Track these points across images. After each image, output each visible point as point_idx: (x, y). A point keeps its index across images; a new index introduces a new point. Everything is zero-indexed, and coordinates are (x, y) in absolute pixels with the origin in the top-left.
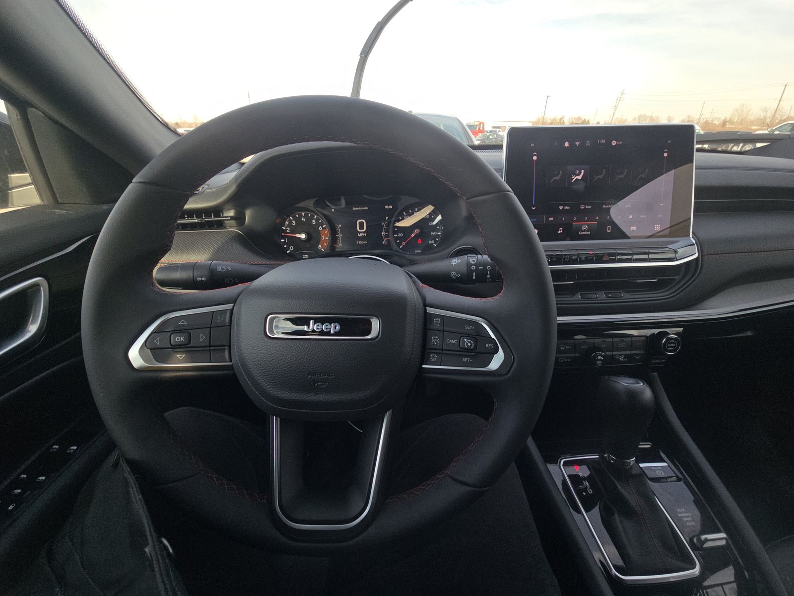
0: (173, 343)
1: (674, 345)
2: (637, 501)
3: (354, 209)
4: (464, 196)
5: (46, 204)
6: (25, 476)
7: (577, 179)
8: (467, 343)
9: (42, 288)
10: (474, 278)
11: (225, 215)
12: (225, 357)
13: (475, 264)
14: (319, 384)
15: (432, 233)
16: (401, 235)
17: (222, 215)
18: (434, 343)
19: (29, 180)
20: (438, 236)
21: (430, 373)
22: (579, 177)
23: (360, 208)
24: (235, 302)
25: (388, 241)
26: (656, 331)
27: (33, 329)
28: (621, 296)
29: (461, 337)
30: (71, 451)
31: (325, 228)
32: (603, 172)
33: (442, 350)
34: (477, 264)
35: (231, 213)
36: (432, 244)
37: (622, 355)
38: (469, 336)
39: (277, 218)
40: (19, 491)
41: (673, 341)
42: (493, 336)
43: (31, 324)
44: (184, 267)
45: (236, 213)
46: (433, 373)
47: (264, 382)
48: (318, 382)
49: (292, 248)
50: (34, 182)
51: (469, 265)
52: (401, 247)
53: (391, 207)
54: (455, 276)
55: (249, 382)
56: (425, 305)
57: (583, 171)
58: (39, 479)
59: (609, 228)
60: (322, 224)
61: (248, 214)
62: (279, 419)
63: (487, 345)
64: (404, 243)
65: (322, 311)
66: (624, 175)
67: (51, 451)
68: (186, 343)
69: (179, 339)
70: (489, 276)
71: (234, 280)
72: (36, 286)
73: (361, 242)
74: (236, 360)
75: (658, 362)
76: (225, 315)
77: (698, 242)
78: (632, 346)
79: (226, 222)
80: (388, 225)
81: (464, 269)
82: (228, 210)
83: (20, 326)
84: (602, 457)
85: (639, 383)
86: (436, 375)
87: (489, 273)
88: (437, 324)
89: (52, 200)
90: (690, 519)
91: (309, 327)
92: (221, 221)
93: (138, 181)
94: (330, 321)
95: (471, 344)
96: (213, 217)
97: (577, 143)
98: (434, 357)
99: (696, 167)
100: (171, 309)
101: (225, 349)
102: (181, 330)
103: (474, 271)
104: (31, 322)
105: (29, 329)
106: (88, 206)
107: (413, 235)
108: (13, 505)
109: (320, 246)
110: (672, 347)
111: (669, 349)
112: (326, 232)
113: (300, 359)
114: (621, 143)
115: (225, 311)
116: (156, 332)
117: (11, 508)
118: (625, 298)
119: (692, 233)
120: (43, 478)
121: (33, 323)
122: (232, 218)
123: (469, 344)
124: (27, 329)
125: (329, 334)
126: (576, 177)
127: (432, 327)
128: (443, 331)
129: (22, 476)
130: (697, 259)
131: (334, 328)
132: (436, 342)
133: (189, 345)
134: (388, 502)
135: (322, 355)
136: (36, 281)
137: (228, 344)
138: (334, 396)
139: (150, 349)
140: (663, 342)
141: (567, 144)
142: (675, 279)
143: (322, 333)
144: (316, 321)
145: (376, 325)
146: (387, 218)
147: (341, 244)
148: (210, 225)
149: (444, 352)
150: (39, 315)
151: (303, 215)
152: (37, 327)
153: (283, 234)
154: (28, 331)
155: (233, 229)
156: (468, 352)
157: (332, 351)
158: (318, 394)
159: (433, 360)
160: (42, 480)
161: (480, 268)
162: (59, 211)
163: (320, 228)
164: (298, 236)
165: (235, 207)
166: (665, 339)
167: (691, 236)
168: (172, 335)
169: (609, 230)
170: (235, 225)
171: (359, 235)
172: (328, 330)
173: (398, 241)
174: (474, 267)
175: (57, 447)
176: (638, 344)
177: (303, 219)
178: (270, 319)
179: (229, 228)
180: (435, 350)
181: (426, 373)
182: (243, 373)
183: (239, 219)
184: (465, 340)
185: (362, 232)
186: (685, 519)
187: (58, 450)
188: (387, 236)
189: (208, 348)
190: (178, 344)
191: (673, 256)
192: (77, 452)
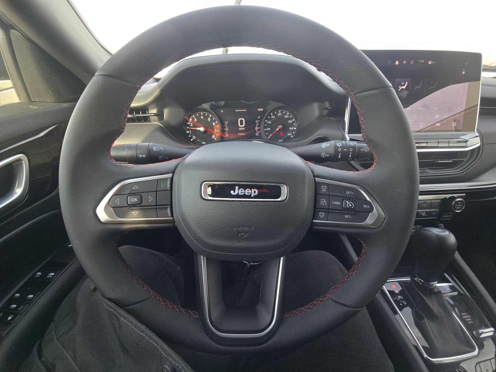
0: (129, 203)
1: (460, 205)
2: (438, 310)
3: (237, 111)
4: (352, 92)
5: (23, 101)
6: (18, 295)
7: (402, 88)
8: (349, 204)
9: (23, 162)
10: (339, 157)
11: (150, 112)
12: (167, 213)
13: (341, 147)
14: (242, 234)
15: (290, 128)
16: (269, 129)
17: (148, 112)
18: (322, 204)
19: (11, 85)
20: (294, 130)
21: (318, 226)
22: (404, 87)
23: (240, 110)
24: (173, 173)
25: (260, 133)
26: (448, 196)
27: (18, 191)
28: (427, 172)
29: (343, 200)
30: (51, 277)
31: (217, 124)
32: (421, 84)
33: (329, 209)
34: (343, 147)
35: (154, 111)
36: (290, 136)
37: (424, 212)
38: (350, 199)
39: (185, 115)
40: (15, 306)
41: (460, 203)
42: (368, 199)
43: (17, 188)
44: (129, 147)
45: (158, 111)
46: (321, 226)
47: (200, 232)
48: (241, 233)
49: (194, 137)
50: (15, 86)
51: (336, 148)
52: (269, 138)
53: (262, 110)
54: (325, 156)
55: (188, 232)
56: (315, 176)
57: (407, 83)
58: (29, 297)
59: (421, 124)
60: (215, 121)
61: (166, 112)
62: (205, 258)
63: (364, 206)
64: (271, 135)
65: (245, 180)
66: (435, 86)
67: (36, 276)
68: (139, 202)
69: (134, 200)
70: (350, 156)
71: (165, 157)
72: (19, 160)
73: (242, 134)
74: (178, 216)
75: (448, 217)
76: (167, 182)
77: (480, 135)
78: (431, 206)
79: (151, 117)
80: (260, 123)
81: (332, 151)
82: (152, 109)
83: (8, 189)
84: (413, 280)
85: (446, 232)
86: (323, 228)
87: (351, 154)
88: (324, 190)
89: (27, 99)
90: (470, 319)
91: (235, 192)
92: (146, 117)
93: (100, 74)
94: (251, 187)
95: (352, 205)
96: (141, 114)
97: (405, 62)
98: (322, 215)
99: (482, 84)
100: (127, 177)
101: (168, 208)
102: (135, 193)
103: (340, 152)
104: (17, 186)
105: (16, 192)
106: (53, 104)
107: (277, 129)
108: (11, 317)
109: (213, 136)
110: (459, 207)
111: (457, 208)
112: (218, 127)
113: (229, 216)
114: (435, 62)
115: (166, 179)
116: (116, 195)
117: (10, 318)
118: (430, 173)
119: (477, 129)
120: (32, 296)
121: (19, 187)
122: (155, 115)
123: (350, 205)
124: (14, 192)
125: (250, 197)
126: (402, 87)
127: (320, 192)
128: (329, 196)
129: (16, 295)
130: (479, 147)
131: (254, 192)
132: (324, 203)
133: (141, 205)
134: (285, 316)
135: (245, 213)
136: (19, 157)
137: (170, 204)
138: (252, 243)
139: (112, 208)
140: (453, 204)
141: (397, 63)
142: (463, 161)
143: (244, 196)
144: (240, 187)
145: (285, 190)
146: (259, 117)
147: (227, 135)
148: (139, 120)
149: (330, 211)
150: (23, 181)
151: (202, 114)
152: (22, 190)
153: (188, 128)
154: (16, 193)
155: (155, 122)
156: (349, 211)
157: (253, 209)
158: (240, 242)
159: (322, 217)
160: (31, 297)
161: (344, 150)
162: (32, 107)
163: (214, 124)
164: (198, 129)
165: (157, 107)
166: (454, 202)
167: (476, 130)
168: (128, 197)
169: (421, 126)
170: (157, 120)
171: (240, 129)
172: (250, 194)
173: (267, 134)
174: (340, 150)
175: (40, 273)
176: (435, 205)
177: (202, 117)
178: (204, 185)
179: (153, 122)
180: (323, 209)
181: (315, 226)
182: (184, 226)
183: (160, 115)
184: (347, 202)
185: (242, 127)
186: (467, 320)
187: (41, 276)
188: (259, 130)
189: (155, 207)
190: (133, 203)
191: (464, 144)
192: (54, 277)
